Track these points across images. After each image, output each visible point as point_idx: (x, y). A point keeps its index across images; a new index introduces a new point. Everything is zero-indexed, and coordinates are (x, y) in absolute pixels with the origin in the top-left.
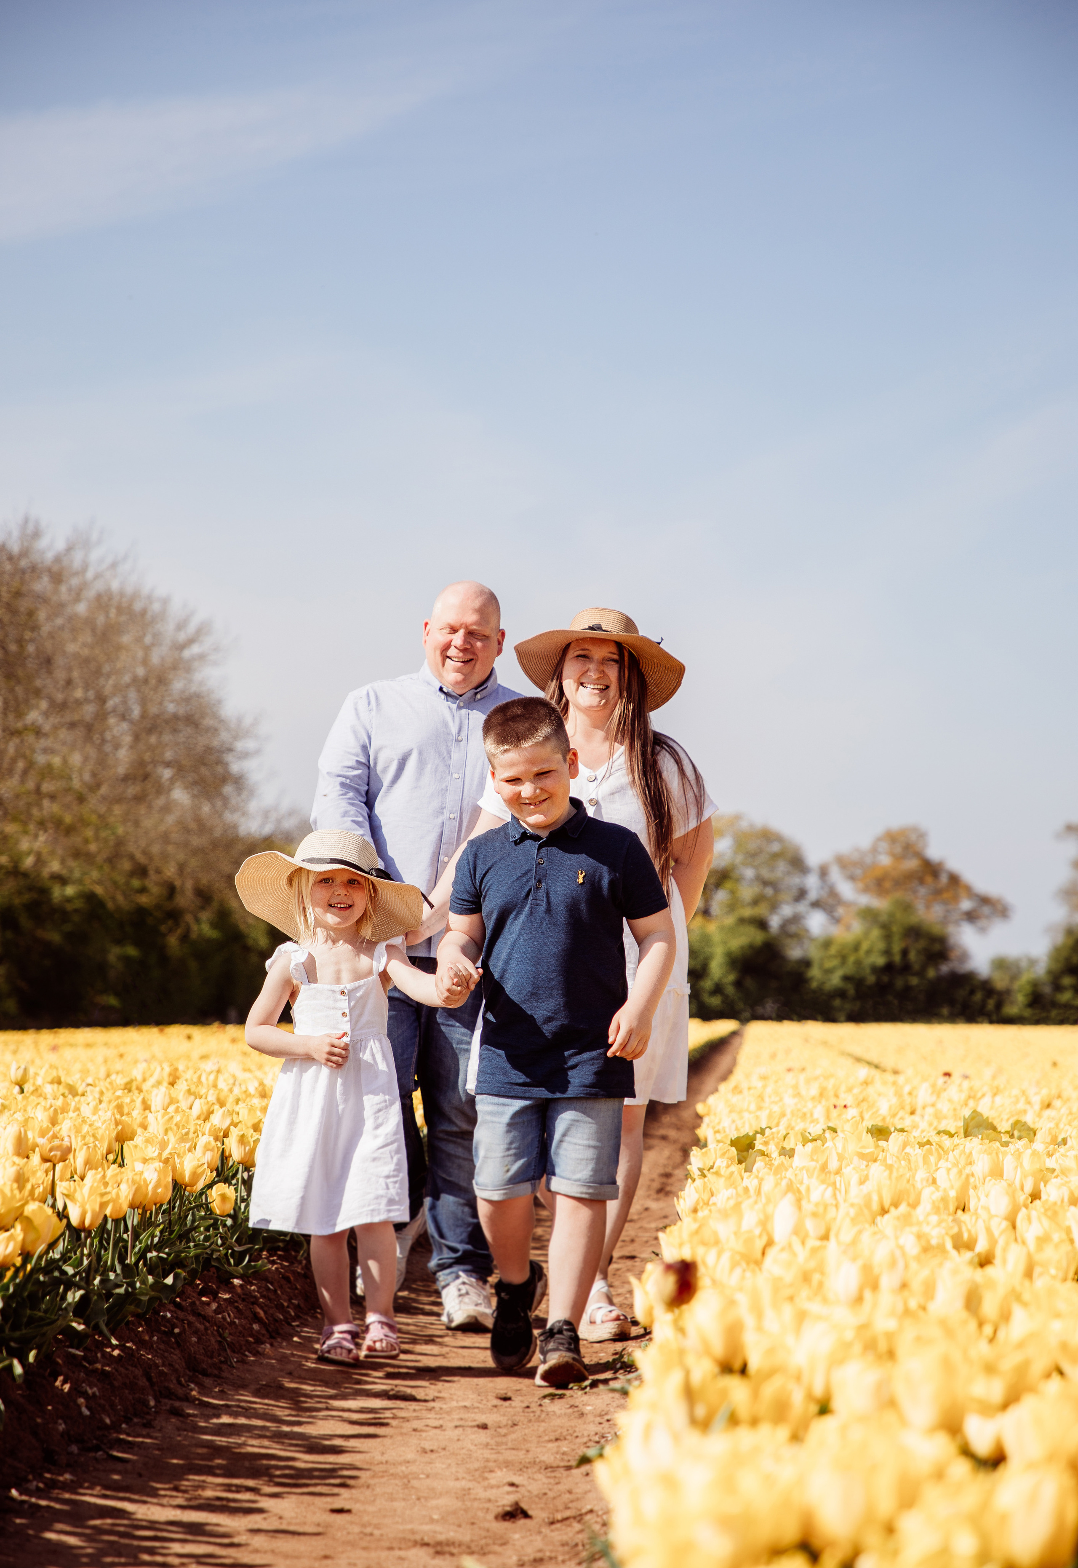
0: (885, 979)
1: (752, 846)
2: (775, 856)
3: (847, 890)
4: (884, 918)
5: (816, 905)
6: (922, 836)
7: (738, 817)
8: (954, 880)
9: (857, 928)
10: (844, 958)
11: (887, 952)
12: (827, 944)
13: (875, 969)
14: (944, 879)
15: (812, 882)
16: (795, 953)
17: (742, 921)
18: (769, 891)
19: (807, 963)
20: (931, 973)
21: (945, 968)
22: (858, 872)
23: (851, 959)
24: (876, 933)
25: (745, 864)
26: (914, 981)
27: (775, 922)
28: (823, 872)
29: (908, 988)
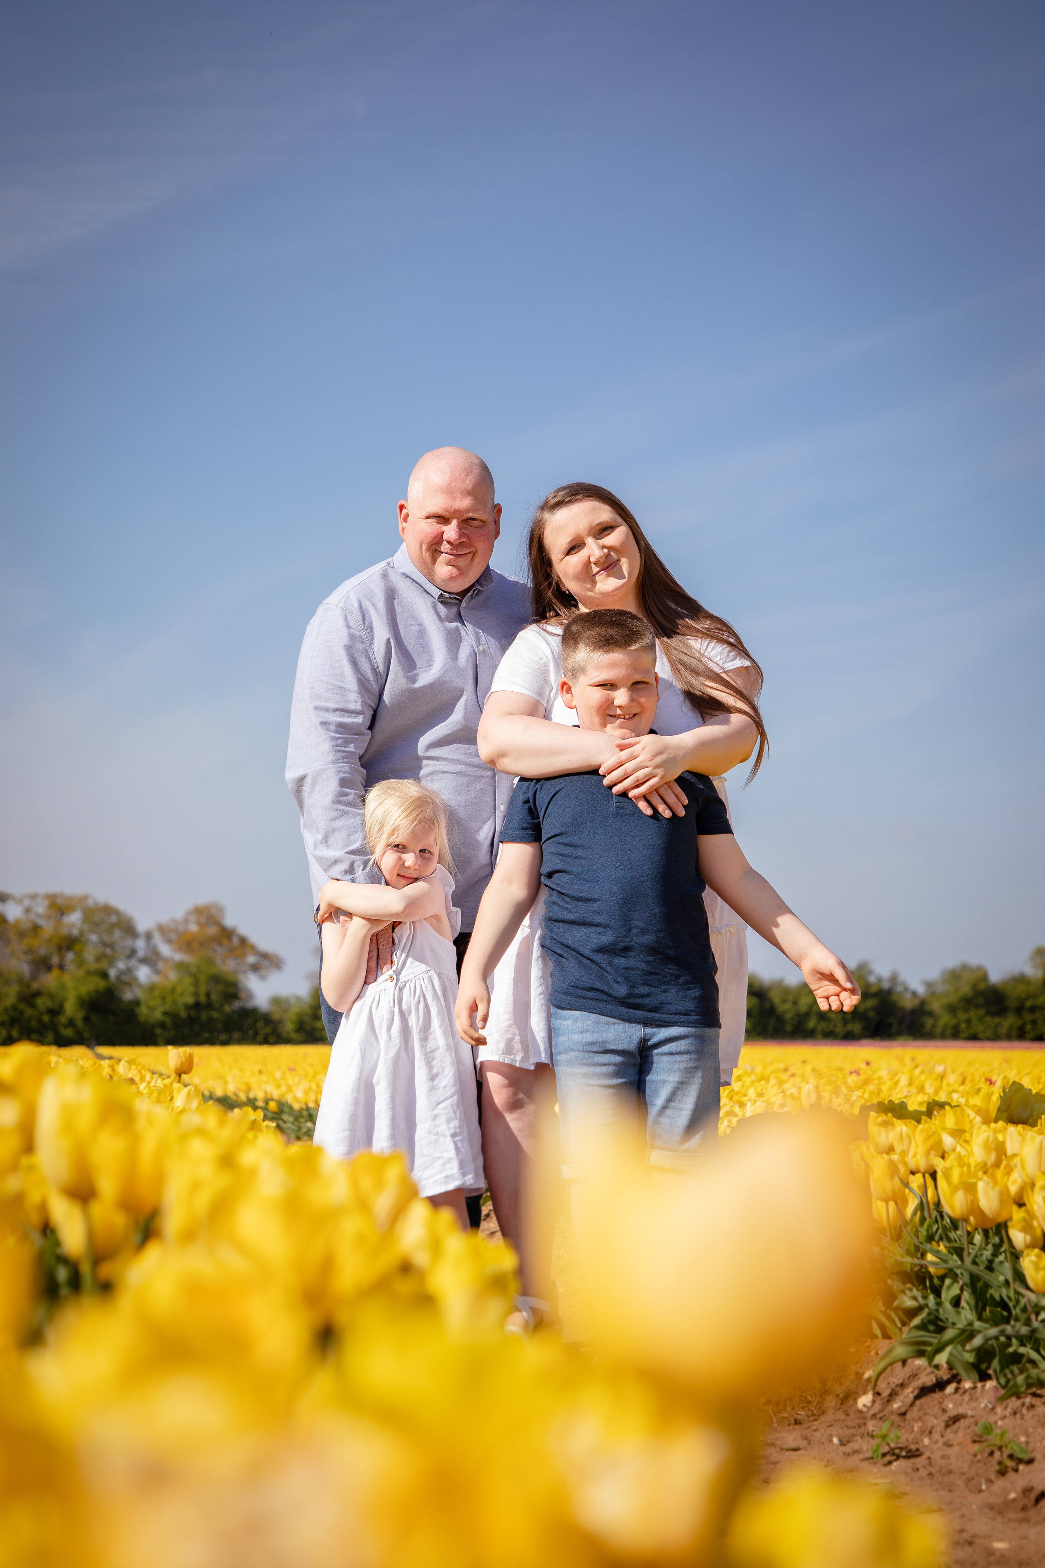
0: (193, 1013)
1: (97, 917)
2: (113, 926)
3: (165, 950)
4: (193, 970)
5: (144, 961)
6: (221, 909)
7: (86, 897)
8: (243, 941)
9: (173, 976)
10: (164, 999)
11: (196, 994)
12: (152, 988)
13: (187, 1007)
14: (235, 941)
15: (140, 944)
16: (128, 996)
17: (89, 973)
18: (108, 951)
19: (137, 1003)
20: (227, 1009)
21: (237, 1005)
22: (173, 937)
23: (169, 999)
24: (188, 980)
25: (90, 931)
26: (215, 1014)
27: (113, 973)
28: (149, 936)
29: (211, 1020)
